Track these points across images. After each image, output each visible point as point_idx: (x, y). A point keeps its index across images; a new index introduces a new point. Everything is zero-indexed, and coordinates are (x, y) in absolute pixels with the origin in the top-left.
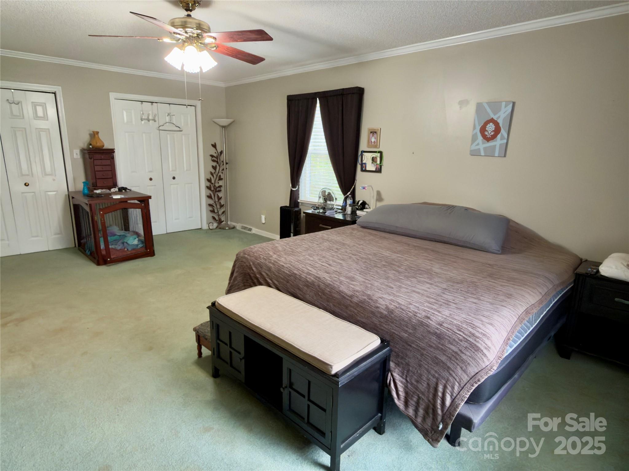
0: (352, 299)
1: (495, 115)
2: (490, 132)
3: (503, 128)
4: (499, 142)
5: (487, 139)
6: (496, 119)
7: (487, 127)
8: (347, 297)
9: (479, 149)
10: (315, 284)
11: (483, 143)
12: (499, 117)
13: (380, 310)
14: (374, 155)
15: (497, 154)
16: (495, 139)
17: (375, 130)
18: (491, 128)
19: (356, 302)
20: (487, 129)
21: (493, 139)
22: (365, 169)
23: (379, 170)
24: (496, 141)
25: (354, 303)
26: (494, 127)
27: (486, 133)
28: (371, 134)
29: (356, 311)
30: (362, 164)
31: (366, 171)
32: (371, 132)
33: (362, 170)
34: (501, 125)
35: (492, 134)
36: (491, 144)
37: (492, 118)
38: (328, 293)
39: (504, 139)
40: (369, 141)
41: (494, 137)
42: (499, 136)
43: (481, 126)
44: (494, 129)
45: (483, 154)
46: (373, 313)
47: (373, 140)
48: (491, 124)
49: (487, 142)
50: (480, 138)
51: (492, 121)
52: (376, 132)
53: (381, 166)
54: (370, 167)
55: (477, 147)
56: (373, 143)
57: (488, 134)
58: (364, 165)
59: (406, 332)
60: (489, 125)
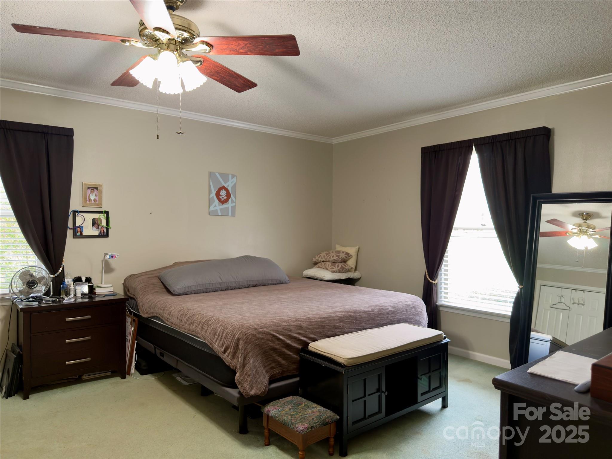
0: (374, 312)
1: (225, 183)
2: (223, 197)
3: (232, 194)
4: (229, 205)
5: (223, 202)
6: (226, 187)
7: (221, 192)
8: (371, 313)
9: (217, 210)
10: (347, 316)
11: (219, 205)
12: (228, 186)
13: (390, 310)
14: (96, 216)
15: (230, 214)
16: (227, 203)
17: (96, 185)
18: (223, 193)
19: (377, 312)
20: (221, 194)
21: (226, 203)
22: (81, 234)
23: (105, 234)
24: (229, 204)
25: (376, 314)
26: (226, 193)
27: (221, 197)
28: (89, 190)
29: (379, 319)
30: (75, 228)
31: (82, 236)
32: (89, 188)
33: (75, 236)
34: (230, 192)
35: (225, 198)
36: (225, 206)
37: (224, 186)
38: (359, 317)
39: (233, 203)
40: (86, 199)
41: (226, 201)
42: (230, 200)
43: (216, 191)
44: (226, 194)
45: (220, 214)
46: (388, 313)
47: (93, 197)
48: (223, 190)
49: (222, 204)
50: (216, 201)
51: (223, 188)
52: (97, 189)
53: (107, 229)
54: (89, 230)
55: (215, 208)
56: (93, 202)
57: (222, 198)
58: (79, 230)
59: (404, 314)
60: (222, 191)
